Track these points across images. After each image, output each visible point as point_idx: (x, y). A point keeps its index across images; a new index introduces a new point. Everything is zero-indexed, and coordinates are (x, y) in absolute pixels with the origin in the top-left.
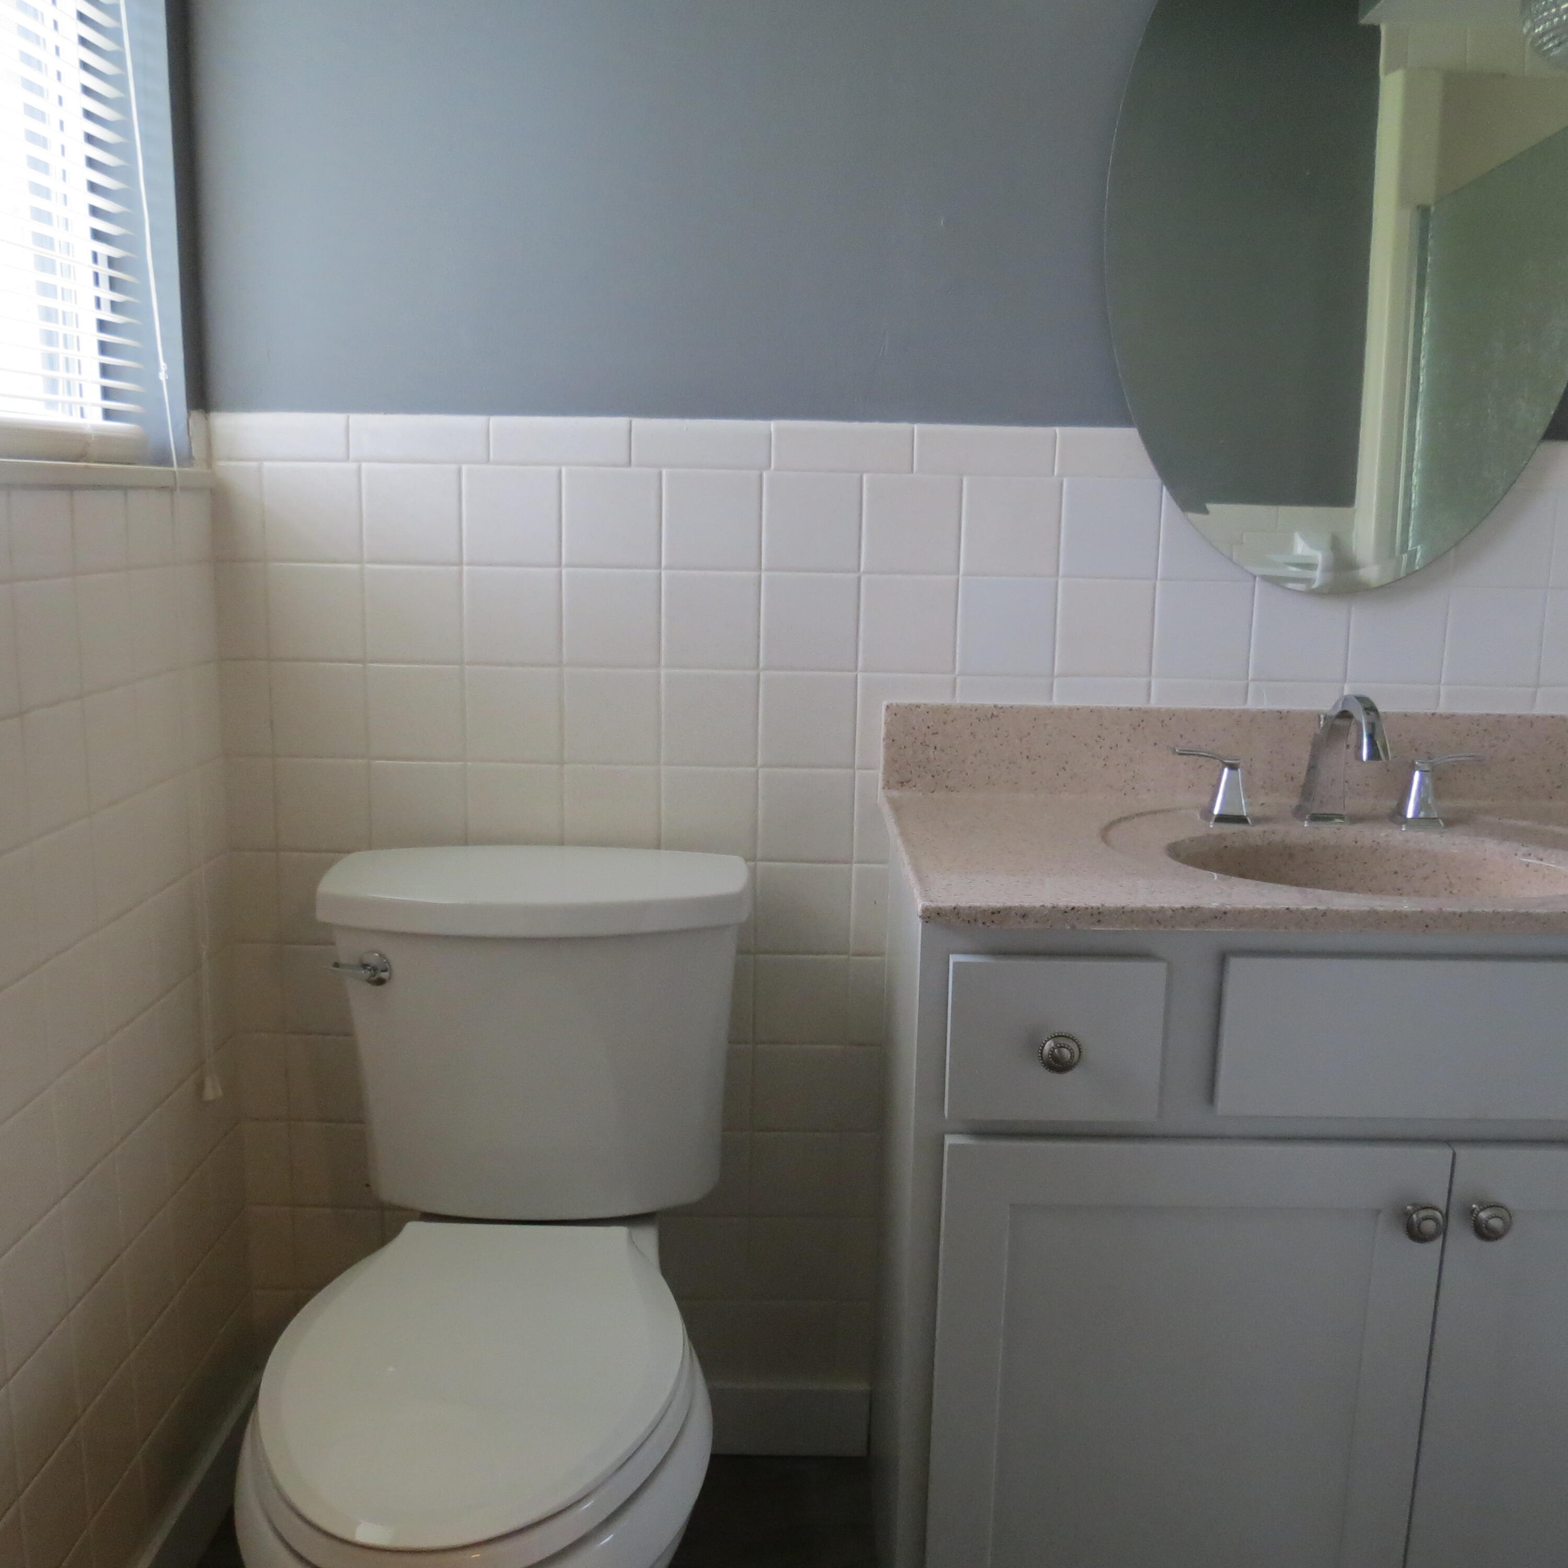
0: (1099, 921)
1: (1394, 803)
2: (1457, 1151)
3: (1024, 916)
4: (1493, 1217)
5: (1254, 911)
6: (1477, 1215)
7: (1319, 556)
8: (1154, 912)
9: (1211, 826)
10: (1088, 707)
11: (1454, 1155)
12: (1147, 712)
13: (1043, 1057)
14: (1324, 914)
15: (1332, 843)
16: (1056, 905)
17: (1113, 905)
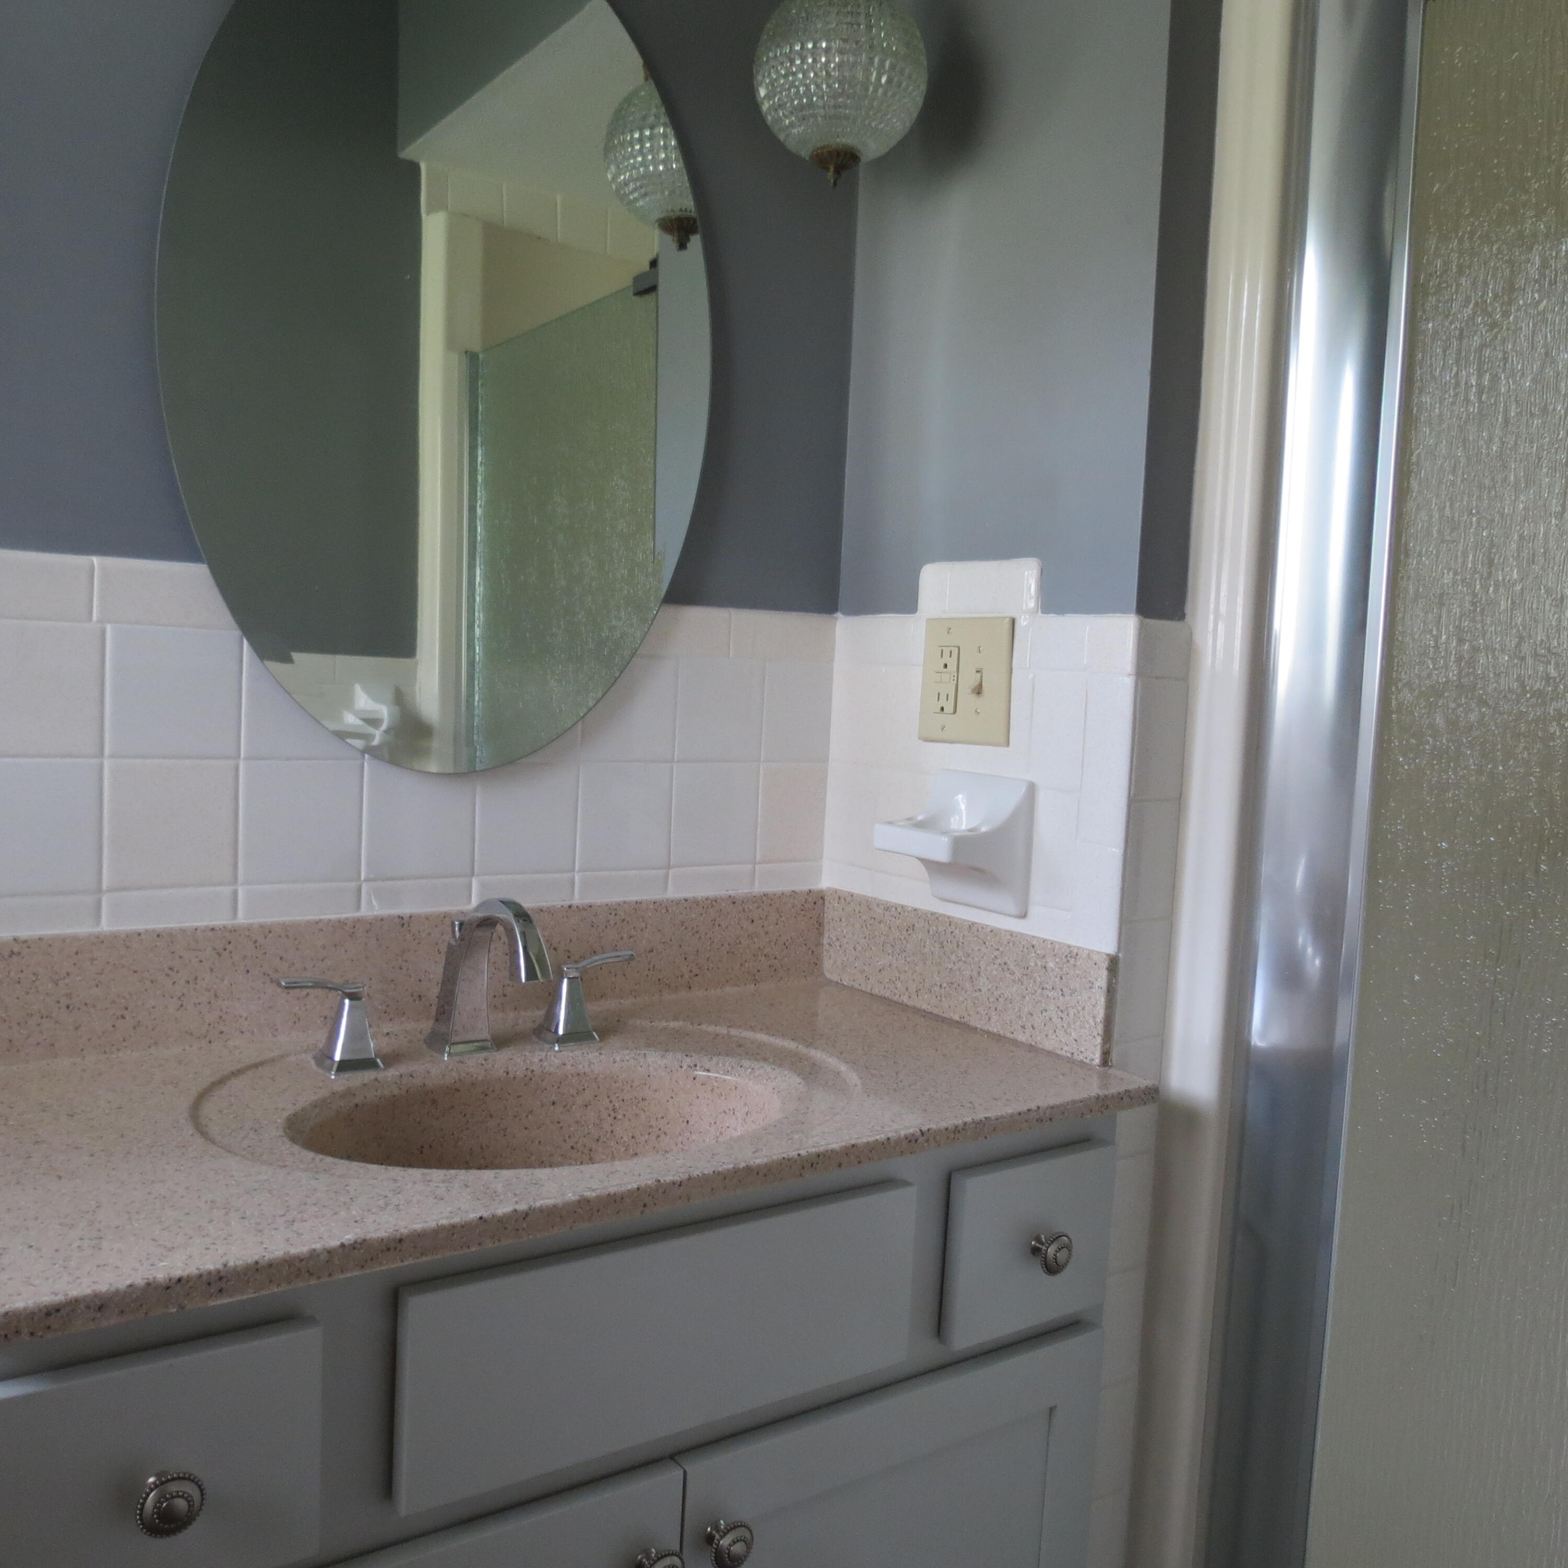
0: (220, 1291)
1: (540, 1013)
2: (686, 1468)
3: (100, 1308)
4: (734, 1543)
5: (437, 1231)
6: (718, 1545)
7: (384, 712)
8: (302, 1260)
9: (333, 1077)
10: (154, 931)
11: (685, 1473)
12: (235, 931)
13: (144, 1515)
14: (526, 1215)
15: (480, 1078)
16: (151, 1280)
17: (241, 1262)
